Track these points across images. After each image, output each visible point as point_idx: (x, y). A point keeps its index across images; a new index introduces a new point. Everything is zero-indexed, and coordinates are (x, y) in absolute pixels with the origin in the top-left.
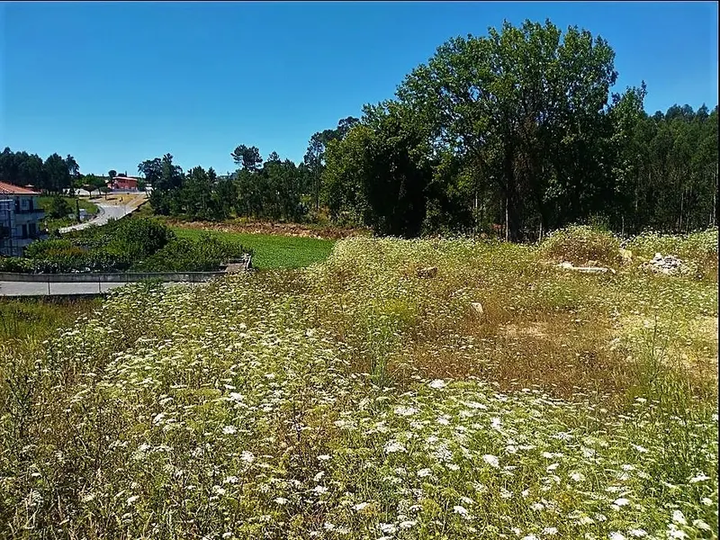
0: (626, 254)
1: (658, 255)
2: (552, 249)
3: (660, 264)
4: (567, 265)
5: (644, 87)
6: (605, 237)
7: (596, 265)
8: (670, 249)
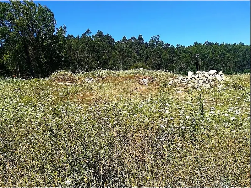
0: (77, 78)
1: (87, 78)
2: (54, 78)
3: (88, 80)
4: (61, 83)
5: (65, 26)
6: (70, 74)
7: (70, 82)
8: (88, 76)
